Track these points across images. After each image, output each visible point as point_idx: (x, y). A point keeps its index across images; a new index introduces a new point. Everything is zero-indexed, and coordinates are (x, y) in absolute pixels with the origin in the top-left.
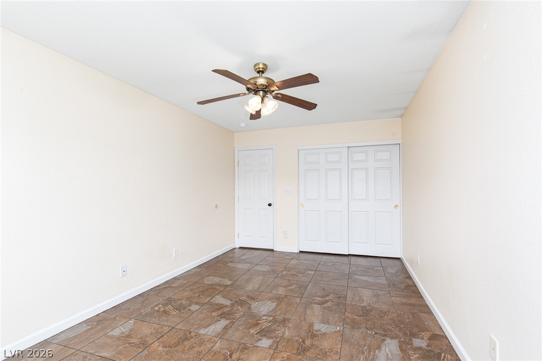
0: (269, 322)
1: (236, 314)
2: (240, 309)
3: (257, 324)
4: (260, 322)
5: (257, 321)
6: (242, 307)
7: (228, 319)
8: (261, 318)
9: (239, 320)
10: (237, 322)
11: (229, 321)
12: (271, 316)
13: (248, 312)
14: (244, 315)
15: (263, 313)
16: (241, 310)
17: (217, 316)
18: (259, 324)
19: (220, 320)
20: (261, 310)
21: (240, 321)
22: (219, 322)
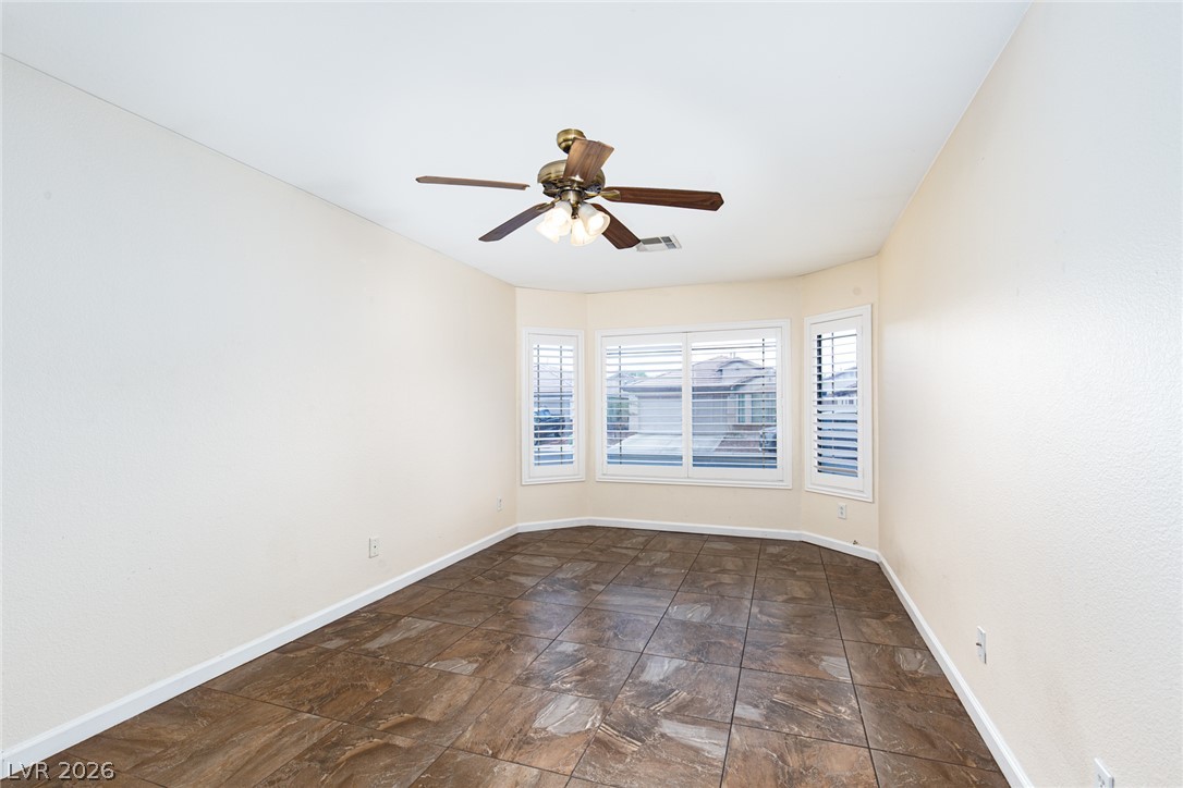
0: (558, 677)
1: (633, 696)
2: (627, 707)
3: (582, 673)
4: (579, 678)
5: (585, 680)
6: (627, 715)
7: (646, 683)
8: (575, 686)
9: (622, 682)
10: (625, 678)
11: (641, 679)
12: (554, 690)
13: (607, 699)
14: (615, 693)
15: (570, 698)
16: (626, 705)
17: (673, 691)
18: (580, 675)
19: (662, 681)
20: (576, 704)
21: (618, 680)
22: (662, 677)
